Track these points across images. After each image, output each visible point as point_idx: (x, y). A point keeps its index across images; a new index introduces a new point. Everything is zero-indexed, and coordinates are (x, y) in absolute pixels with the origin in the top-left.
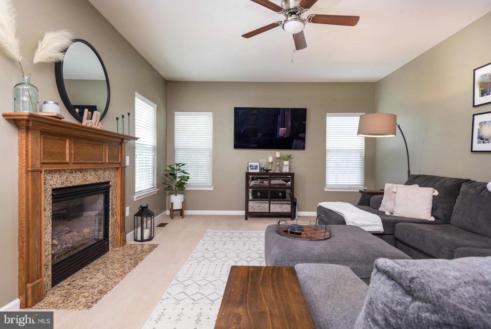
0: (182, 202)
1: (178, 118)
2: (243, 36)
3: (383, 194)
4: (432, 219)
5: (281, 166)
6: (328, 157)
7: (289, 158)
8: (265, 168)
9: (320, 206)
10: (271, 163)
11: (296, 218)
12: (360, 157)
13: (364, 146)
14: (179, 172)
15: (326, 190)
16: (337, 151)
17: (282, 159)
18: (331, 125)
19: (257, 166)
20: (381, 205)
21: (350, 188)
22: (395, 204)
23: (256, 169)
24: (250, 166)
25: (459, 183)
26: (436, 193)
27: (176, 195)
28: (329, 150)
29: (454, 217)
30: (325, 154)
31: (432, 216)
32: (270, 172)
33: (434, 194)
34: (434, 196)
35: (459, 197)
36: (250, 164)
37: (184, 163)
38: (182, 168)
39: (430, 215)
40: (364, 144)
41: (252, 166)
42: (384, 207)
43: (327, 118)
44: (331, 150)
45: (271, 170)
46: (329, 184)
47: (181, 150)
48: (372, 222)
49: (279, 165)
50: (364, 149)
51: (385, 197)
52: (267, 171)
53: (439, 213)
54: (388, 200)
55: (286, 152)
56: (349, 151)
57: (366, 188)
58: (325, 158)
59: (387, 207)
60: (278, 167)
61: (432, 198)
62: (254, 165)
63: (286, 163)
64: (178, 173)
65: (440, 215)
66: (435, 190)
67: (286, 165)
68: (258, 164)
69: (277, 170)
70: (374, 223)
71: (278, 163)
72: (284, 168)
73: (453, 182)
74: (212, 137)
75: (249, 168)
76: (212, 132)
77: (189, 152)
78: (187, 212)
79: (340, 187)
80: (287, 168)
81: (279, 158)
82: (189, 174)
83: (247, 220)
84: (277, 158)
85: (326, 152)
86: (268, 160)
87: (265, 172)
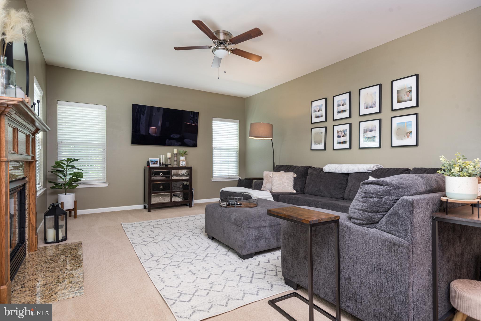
0: (74, 201)
1: (62, 108)
2: (175, 48)
3: (263, 179)
4: (295, 192)
5: (178, 162)
6: (214, 154)
7: (185, 154)
8: (164, 163)
9: (222, 191)
10: (170, 158)
11: (193, 205)
12: (236, 154)
13: (238, 146)
14: (70, 168)
15: (213, 181)
16: (220, 149)
17: (179, 154)
18: (216, 128)
19: (157, 161)
20: (263, 187)
21: (229, 178)
22: (272, 185)
23: (156, 164)
24: (151, 161)
25: (307, 168)
26: (295, 176)
27: (66, 194)
28: (215, 148)
29: (307, 189)
30: (212, 151)
31: (294, 190)
32: (169, 166)
33: (294, 176)
34: (294, 177)
35: (308, 177)
36: (150, 159)
37: (77, 158)
38: (75, 164)
39: (293, 189)
40: (238, 144)
41: (153, 161)
42: (265, 188)
43: (213, 122)
44: (216, 148)
45: (170, 165)
46: (214, 175)
47: (65, 145)
48: (267, 196)
49: (176, 160)
50: (238, 147)
51: (265, 181)
52: (167, 165)
53: (297, 187)
54: (267, 183)
55: (183, 149)
56: (228, 149)
57: (240, 178)
58: (212, 155)
59: (267, 187)
60: (175, 162)
61: (293, 179)
62: (155, 160)
63: (182, 158)
64: (68, 170)
65: (298, 189)
66: (294, 174)
67: (183, 160)
68: (158, 159)
69: (174, 164)
70: (268, 197)
71: (175, 159)
72: (182, 163)
73: (303, 168)
74: (106, 131)
75: (150, 163)
76: (105, 127)
77: (76, 146)
78: (79, 212)
79: (221, 178)
80: (184, 162)
81: (176, 154)
82: (83, 170)
83: (150, 212)
84: (174, 154)
85: (212, 150)
86: (167, 156)
87: (164, 166)
